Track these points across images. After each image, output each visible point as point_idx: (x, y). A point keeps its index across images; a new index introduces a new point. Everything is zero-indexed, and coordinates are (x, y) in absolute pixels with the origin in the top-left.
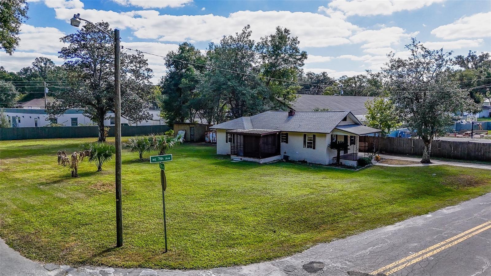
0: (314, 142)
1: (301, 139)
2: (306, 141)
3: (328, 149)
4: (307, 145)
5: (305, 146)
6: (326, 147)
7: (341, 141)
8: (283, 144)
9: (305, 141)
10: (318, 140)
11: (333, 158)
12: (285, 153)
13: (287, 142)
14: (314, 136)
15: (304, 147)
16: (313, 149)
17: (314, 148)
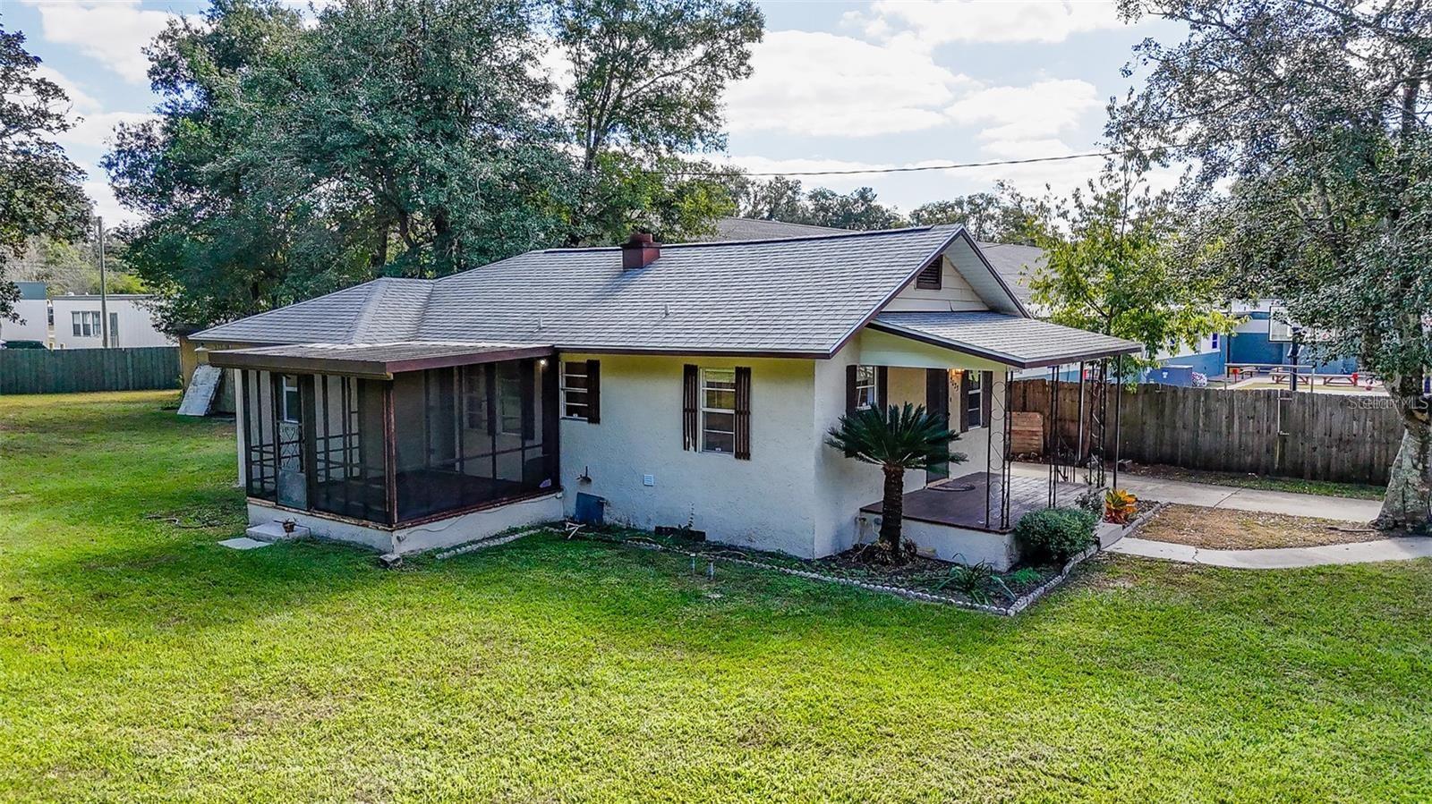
0: (743, 412)
1: (669, 392)
2: (695, 411)
3: (825, 459)
4: (707, 435)
5: (689, 439)
6: (817, 443)
7: (907, 408)
8: (573, 430)
9: (690, 411)
10: (763, 396)
11: (862, 510)
12: (586, 480)
13: (593, 416)
14: (743, 374)
15: (686, 447)
16: (738, 456)
17: (744, 454)
